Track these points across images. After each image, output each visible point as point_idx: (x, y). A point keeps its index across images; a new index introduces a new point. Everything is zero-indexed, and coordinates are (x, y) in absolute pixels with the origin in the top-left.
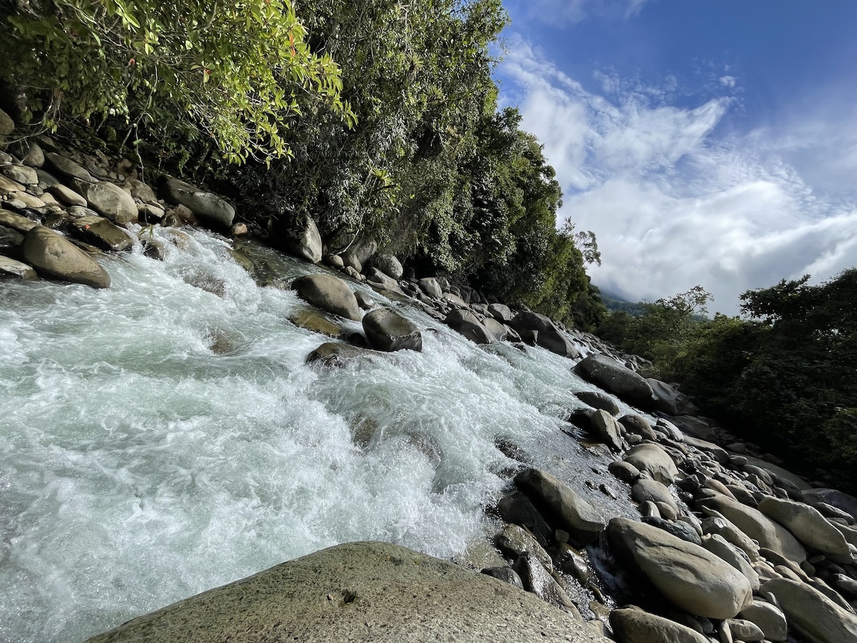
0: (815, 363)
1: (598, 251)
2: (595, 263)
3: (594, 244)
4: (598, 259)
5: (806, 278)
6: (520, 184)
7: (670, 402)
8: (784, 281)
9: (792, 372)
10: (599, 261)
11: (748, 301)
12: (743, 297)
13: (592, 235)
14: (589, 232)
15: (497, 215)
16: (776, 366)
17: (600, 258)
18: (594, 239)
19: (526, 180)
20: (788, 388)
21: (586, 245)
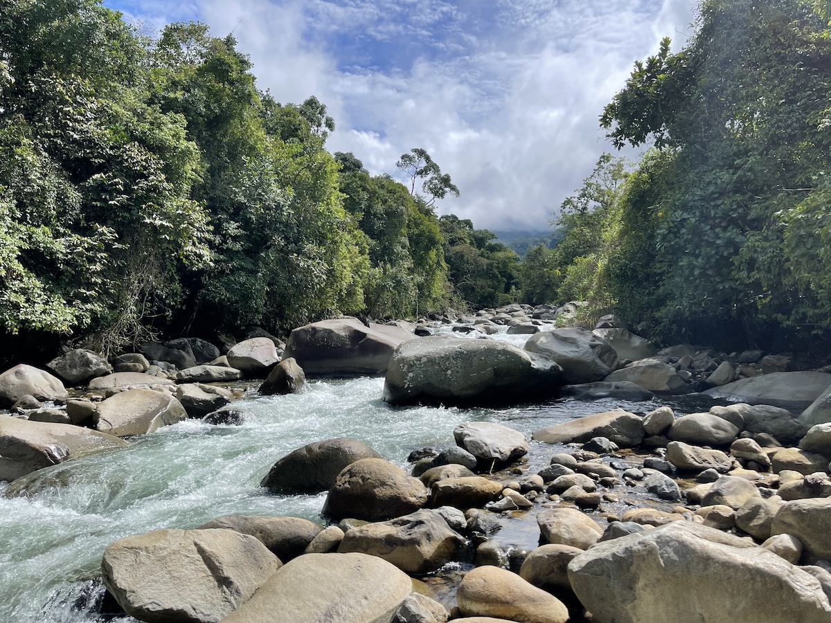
0: (738, 168)
1: (443, 174)
2: (449, 194)
3: (432, 167)
4: (450, 186)
5: (665, 44)
6: (169, 106)
7: (584, 358)
8: (639, 65)
9: (718, 198)
10: (453, 188)
11: (615, 125)
12: (605, 121)
13: (421, 153)
14: (415, 151)
15: (135, 176)
16: (691, 204)
17: (452, 182)
18: (428, 159)
19: (179, 95)
20: (725, 229)
21: (420, 173)
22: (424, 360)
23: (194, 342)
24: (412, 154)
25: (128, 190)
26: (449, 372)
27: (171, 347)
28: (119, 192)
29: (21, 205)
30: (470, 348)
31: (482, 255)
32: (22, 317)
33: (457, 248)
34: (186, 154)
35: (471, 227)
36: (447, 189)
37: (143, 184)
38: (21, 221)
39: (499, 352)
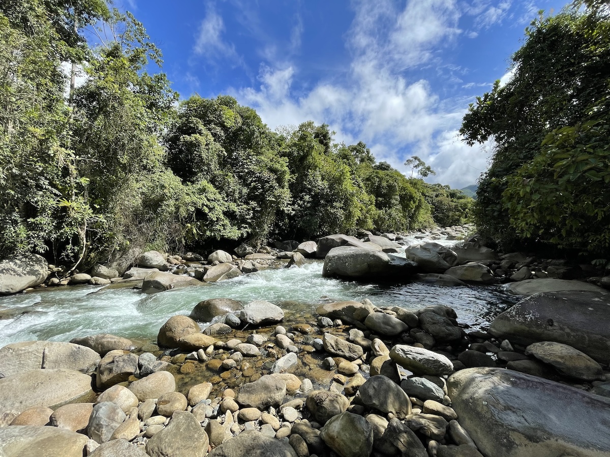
7: (432, 260)
10: (432, 172)
13: (416, 158)
21: (416, 166)
22: (336, 257)
23: (293, 242)
24: (411, 159)
25: (263, 188)
26: (347, 264)
27: (284, 244)
28: (259, 189)
29: (227, 196)
30: (357, 253)
31: (452, 201)
32: (222, 234)
33: (439, 199)
34: (284, 172)
35: (449, 188)
36: (429, 172)
37: (268, 185)
38: (226, 201)
39: (371, 256)
